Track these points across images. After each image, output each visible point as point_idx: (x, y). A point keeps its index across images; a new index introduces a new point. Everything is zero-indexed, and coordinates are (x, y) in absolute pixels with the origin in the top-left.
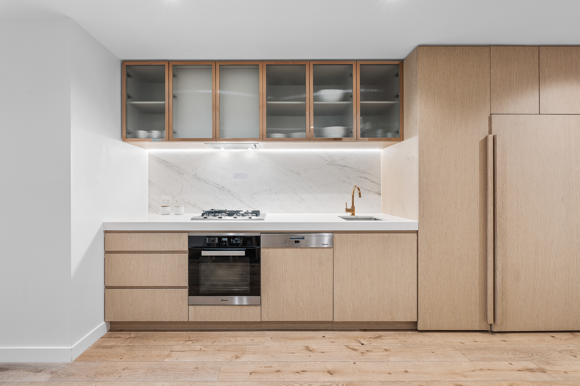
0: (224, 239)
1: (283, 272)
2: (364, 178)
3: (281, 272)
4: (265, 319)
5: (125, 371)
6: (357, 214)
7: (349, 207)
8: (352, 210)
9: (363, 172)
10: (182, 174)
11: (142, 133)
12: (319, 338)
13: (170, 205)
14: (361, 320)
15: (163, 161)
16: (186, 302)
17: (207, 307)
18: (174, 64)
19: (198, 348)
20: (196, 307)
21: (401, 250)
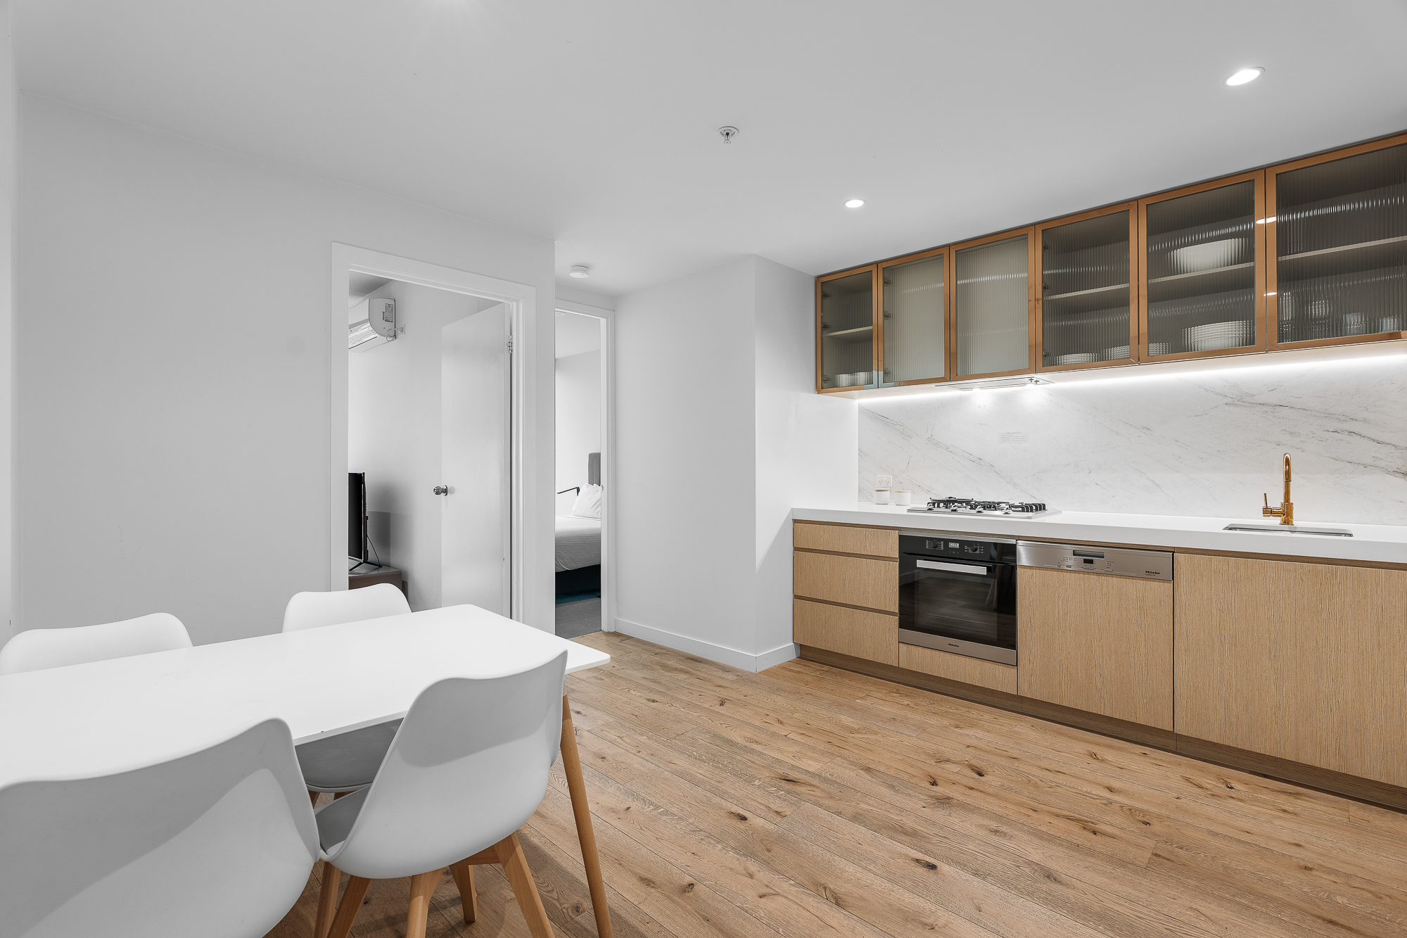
0: (952, 545)
1: (1061, 614)
2: (1347, 433)
3: (1057, 615)
4: (1025, 692)
5: (809, 696)
6: (1298, 522)
7: (1276, 502)
8: (1286, 513)
9: (1342, 418)
10: (909, 437)
11: (844, 379)
12: (1137, 754)
13: (889, 489)
14: (1247, 747)
15: (881, 418)
16: (896, 637)
17: (926, 650)
18: (885, 265)
19: (906, 703)
20: (910, 646)
21: (1372, 609)
